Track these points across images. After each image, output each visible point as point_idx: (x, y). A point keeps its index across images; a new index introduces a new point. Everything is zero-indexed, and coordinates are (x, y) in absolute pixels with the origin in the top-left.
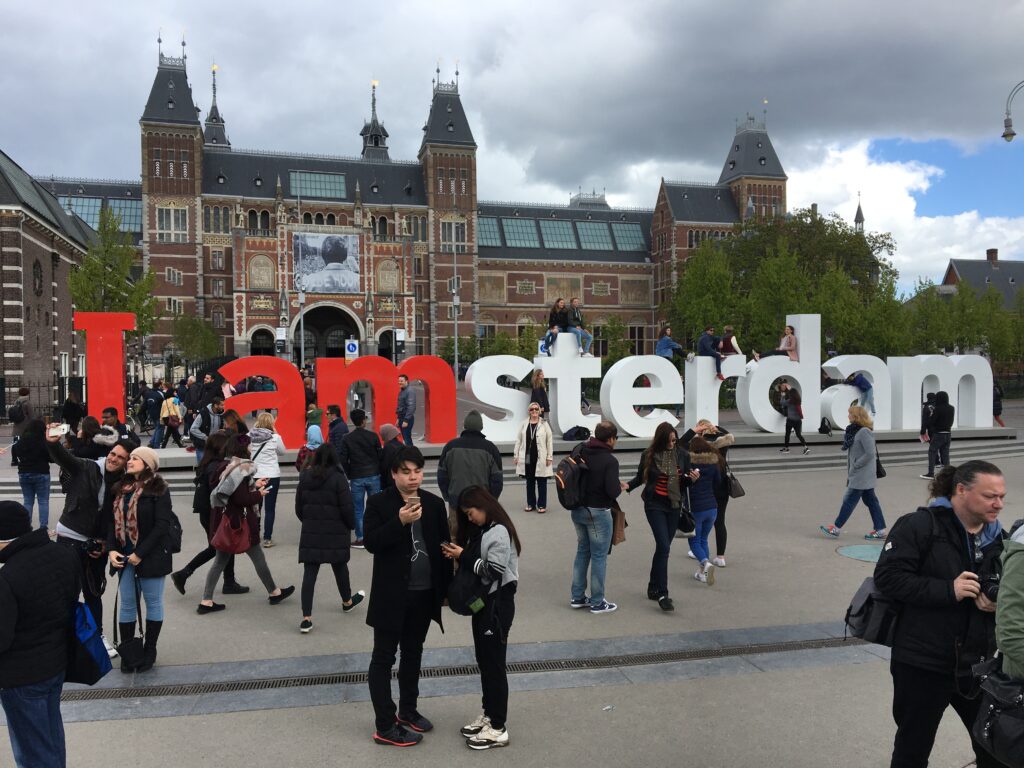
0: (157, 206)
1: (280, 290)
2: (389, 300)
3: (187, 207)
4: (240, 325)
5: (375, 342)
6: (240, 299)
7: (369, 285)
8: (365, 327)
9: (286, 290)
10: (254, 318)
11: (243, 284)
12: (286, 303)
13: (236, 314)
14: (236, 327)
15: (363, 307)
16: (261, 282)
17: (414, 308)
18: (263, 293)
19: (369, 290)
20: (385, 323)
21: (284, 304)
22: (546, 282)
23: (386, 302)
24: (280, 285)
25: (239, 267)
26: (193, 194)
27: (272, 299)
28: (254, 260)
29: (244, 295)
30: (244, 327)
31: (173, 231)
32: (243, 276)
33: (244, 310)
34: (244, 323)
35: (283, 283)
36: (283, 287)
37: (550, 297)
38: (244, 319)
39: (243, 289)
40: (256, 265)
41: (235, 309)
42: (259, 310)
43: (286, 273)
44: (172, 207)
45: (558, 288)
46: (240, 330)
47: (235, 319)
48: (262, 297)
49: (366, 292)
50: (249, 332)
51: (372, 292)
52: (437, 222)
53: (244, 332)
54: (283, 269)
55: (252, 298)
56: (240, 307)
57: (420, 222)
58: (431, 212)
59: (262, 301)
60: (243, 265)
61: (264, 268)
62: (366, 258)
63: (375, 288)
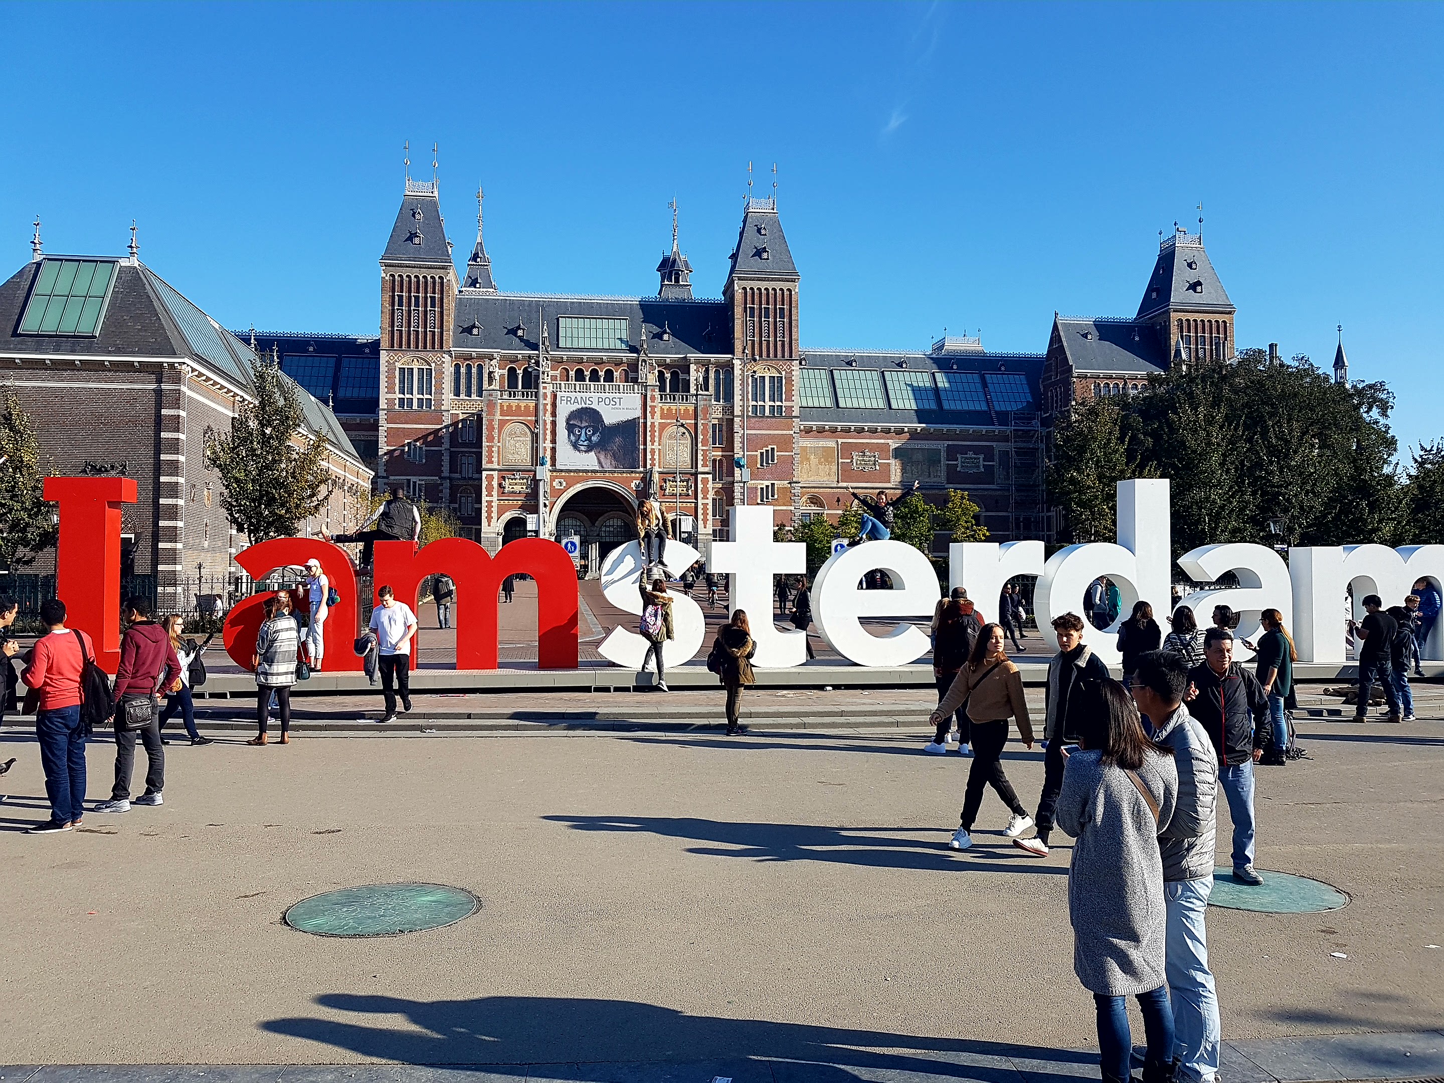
0: (397, 364)
2: (678, 479)
3: (433, 365)
6: (490, 478)
7: (652, 459)
10: (506, 502)
11: (495, 459)
13: (485, 499)
14: (484, 515)
16: (517, 458)
17: (711, 490)
18: (518, 471)
19: (653, 465)
22: (893, 454)
23: (674, 481)
25: (491, 439)
26: (441, 350)
27: (530, 479)
28: (508, 428)
29: (495, 474)
30: (494, 515)
31: (415, 396)
32: (495, 449)
33: (495, 493)
34: (495, 509)
37: (899, 474)
38: (495, 504)
39: (495, 466)
40: (511, 436)
41: (484, 493)
42: (513, 493)
43: (548, 444)
44: (415, 366)
45: (910, 462)
46: (489, 518)
47: (484, 504)
48: (517, 476)
49: (648, 468)
50: (500, 521)
51: (656, 469)
52: (745, 376)
53: (494, 520)
54: (544, 439)
55: (504, 478)
56: (490, 489)
57: (723, 376)
58: (738, 362)
59: (518, 481)
60: (496, 436)
61: (521, 439)
62: (649, 424)
63: (659, 463)
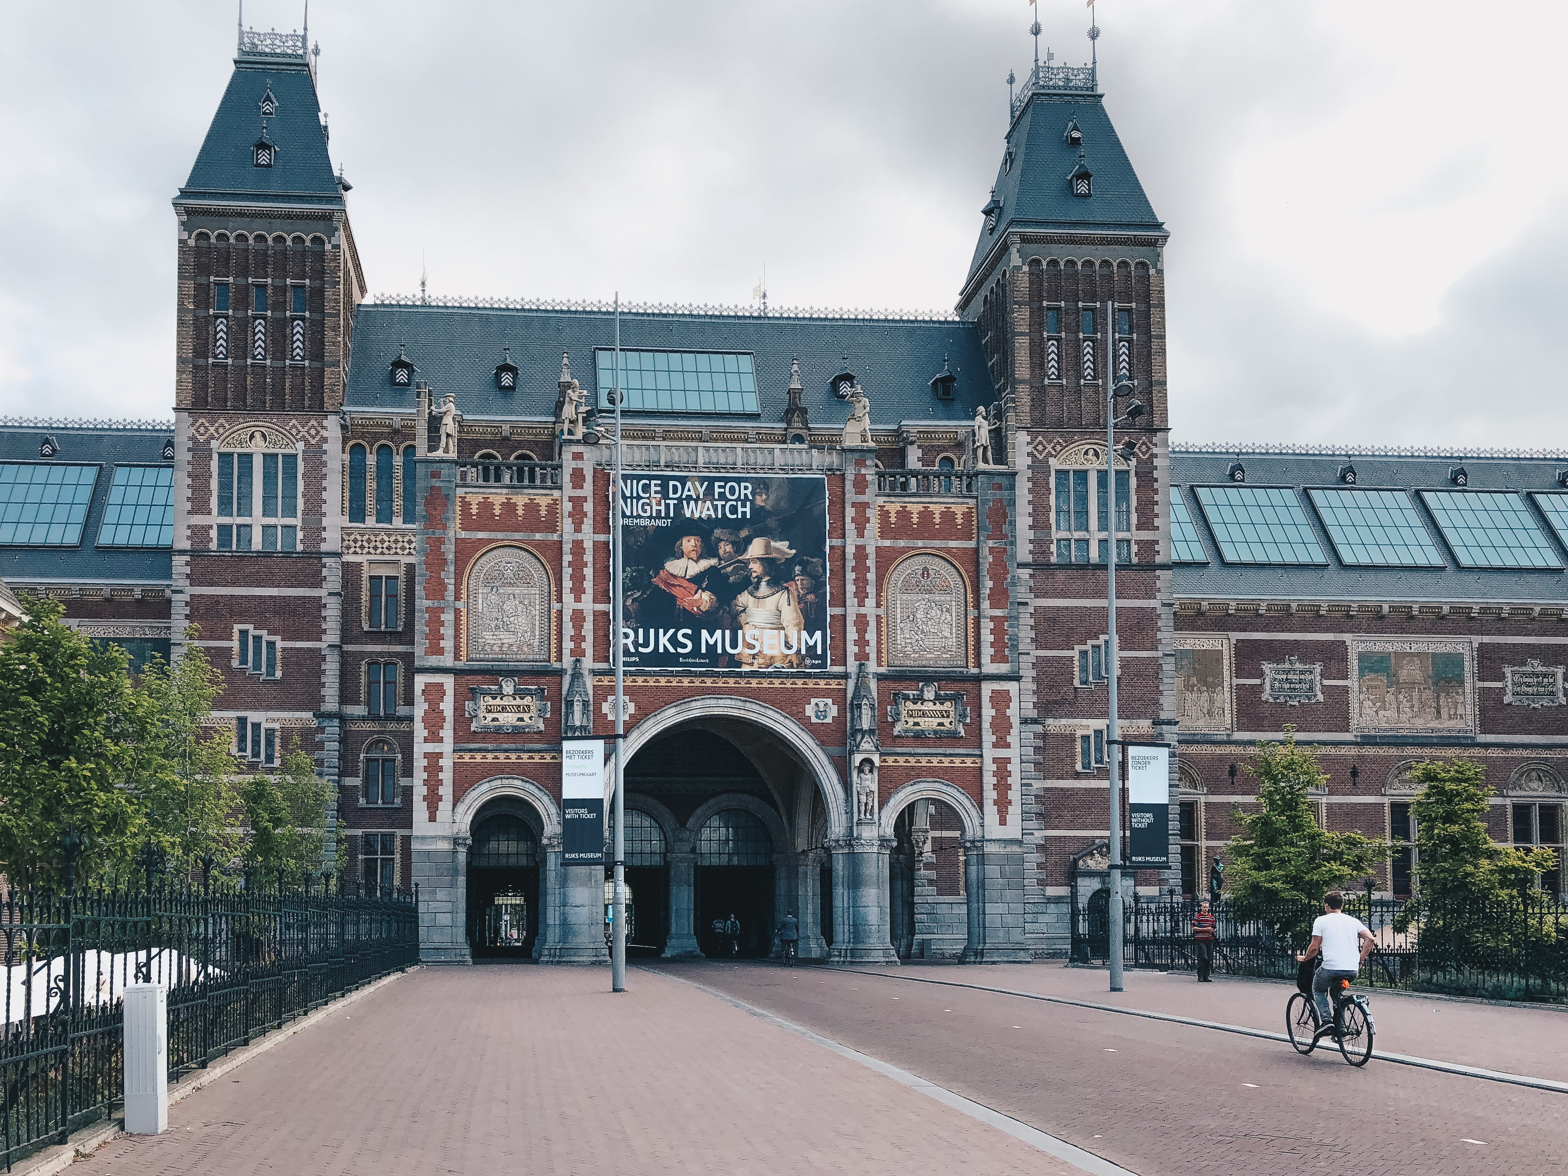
0: (214, 444)
1: (567, 662)
2: (929, 694)
3: (301, 446)
4: (433, 784)
5: (883, 841)
6: (435, 693)
7: (862, 642)
8: (847, 786)
9: (588, 663)
10: (478, 758)
11: (447, 644)
12: (585, 704)
13: (420, 748)
14: (420, 791)
15: (840, 720)
16: (507, 639)
17: (1015, 721)
18: (510, 673)
19: (862, 657)
20: (913, 775)
21: (577, 708)
22: (1354, 664)
23: (919, 699)
24: (568, 645)
25: (437, 590)
26: (319, 409)
27: (540, 694)
28: (487, 563)
29: (448, 682)
30: (446, 791)
31: (257, 519)
32: (448, 617)
33: (447, 733)
34: (447, 776)
35: (578, 638)
36: (577, 653)
37: (1369, 709)
38: (447, 763)
39: (448, 660)
40: (489, 582)
41: (420, 731)
42: (498, 730)
43: (588, 605)
44: (258, 448)
45: (1393, 681)
46: (433, 801)
47: (420, 763)
48: (508, 688)
49: (852, 666)
50: (461, 808)
51: (872, 667)
52: (1039, 470)
53: (445, 806)
54: (578, 591)
55: (473, 694)
56: (434, 721)
58: (1024, 437)
59: (505, 702)
60: (450, 581)
61: (517, 591)
62: (850, 550)
63: (879, 652)
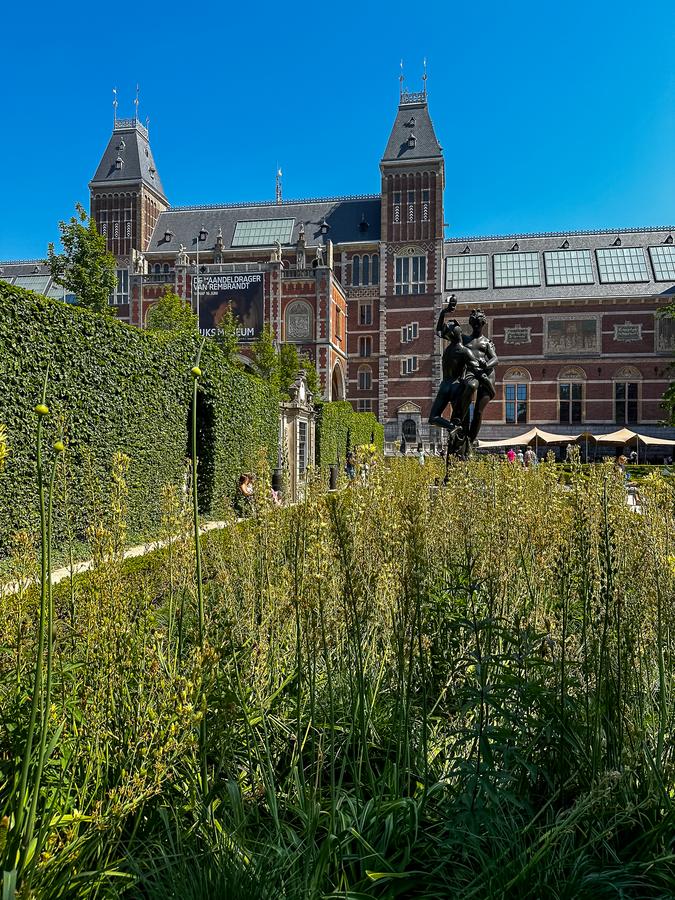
3: (128, 267)
7: (275, 332)
19: (275, 338)
22: (546, 326)
25: (136, 319)
37: (552, 345)
45: (564, 333)
51: (279, 341)
52: (390, 258)
57: (370, 261)
58: (384, 246)
60: (140, 316)
62: (272, 300)
63: (282, 336)
